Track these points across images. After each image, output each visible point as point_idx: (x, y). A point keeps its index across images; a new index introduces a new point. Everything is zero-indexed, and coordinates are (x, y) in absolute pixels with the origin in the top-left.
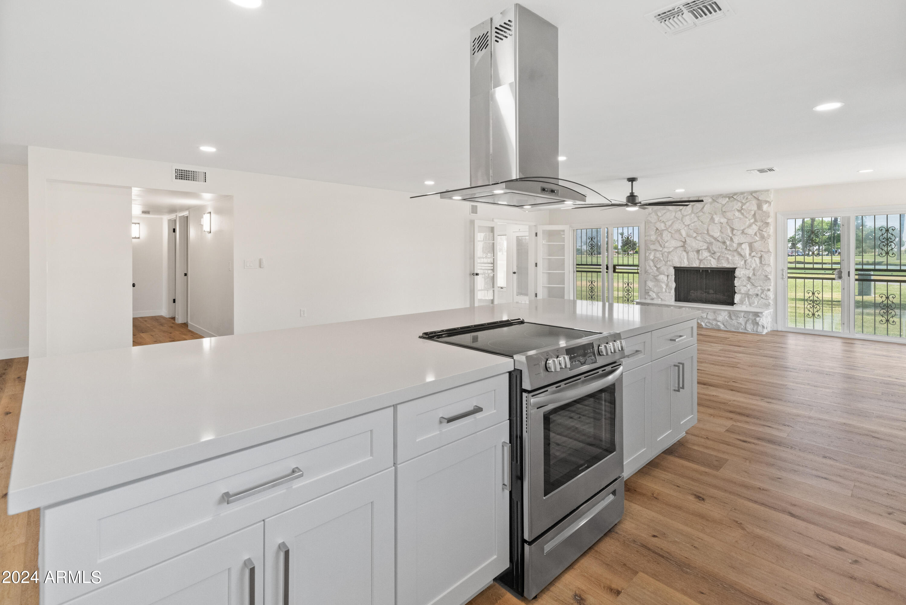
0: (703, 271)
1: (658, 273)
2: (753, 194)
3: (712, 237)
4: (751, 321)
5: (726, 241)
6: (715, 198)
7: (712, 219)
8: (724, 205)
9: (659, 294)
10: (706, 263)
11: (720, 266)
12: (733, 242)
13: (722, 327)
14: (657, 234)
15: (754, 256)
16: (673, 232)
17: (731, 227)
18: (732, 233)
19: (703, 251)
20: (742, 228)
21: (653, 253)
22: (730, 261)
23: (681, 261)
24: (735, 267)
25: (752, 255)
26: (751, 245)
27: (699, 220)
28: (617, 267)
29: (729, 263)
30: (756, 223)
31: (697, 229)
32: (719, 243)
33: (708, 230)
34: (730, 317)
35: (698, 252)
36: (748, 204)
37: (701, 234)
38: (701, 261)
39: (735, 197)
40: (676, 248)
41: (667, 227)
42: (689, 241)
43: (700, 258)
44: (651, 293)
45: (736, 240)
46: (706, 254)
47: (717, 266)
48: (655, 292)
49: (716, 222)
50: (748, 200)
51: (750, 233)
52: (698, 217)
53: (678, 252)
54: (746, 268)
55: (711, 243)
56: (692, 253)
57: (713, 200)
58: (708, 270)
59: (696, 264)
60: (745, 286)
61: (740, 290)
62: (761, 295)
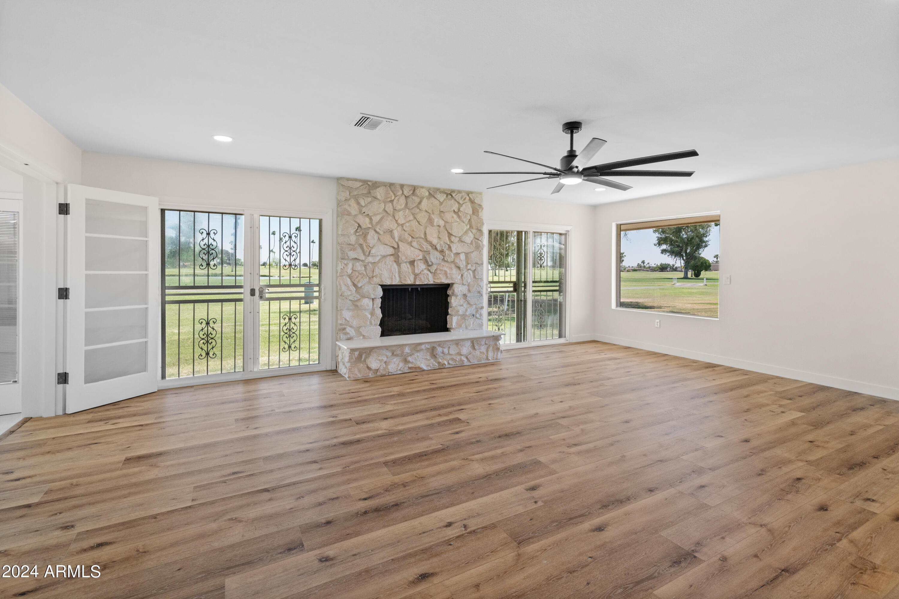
1: (359, 297)
2: (470, 195)
3: (431, 244)
5: (445, 250)
6: (432, 193)
7: (430, 221)
8: (441, 203)
9: (361, 330)
10: (423, 279)
11: (438, 281)
12: (451, 251)
14: (357, 234)
15: (469, 269)
16: (381, 233)
17: (449, 233)
18: (450, 239)
19: (419, 262)
20: (460, 235)
21: (350, 265)
22: (448, 275)
23: (392, 276)
24: (453, 282)
25: (468, 268)
26: (467, 254)
27: (415, 218)
29: (447, 277)
30: (472, 230)
31: (413, 231)
32: (436, 253)
33: (425, 234)
35: (412, 263)
36: (464, 205)
37: (417, 238)
38: (416, 275)
39: (454, 195)
40: (384, 257)
41: (374, 223)
42: (403, 248)
43: (417, 271)
44: (348, 329)
45: (454, 248)
46: (421, 266)
47: (434, 282)
48: (355, 326)
49: (435, 224)
50: (465, 201)
51: (467, 242)
52: (413, 214)
53: (387, 263)
54: (463, 284)
55: (428, 252)
56: (405, 264)
57: (430, 194)
58: (418, 288)
59: (411, 281)
60: (462, 305)
61: (458, 311)
62: (476, 315)
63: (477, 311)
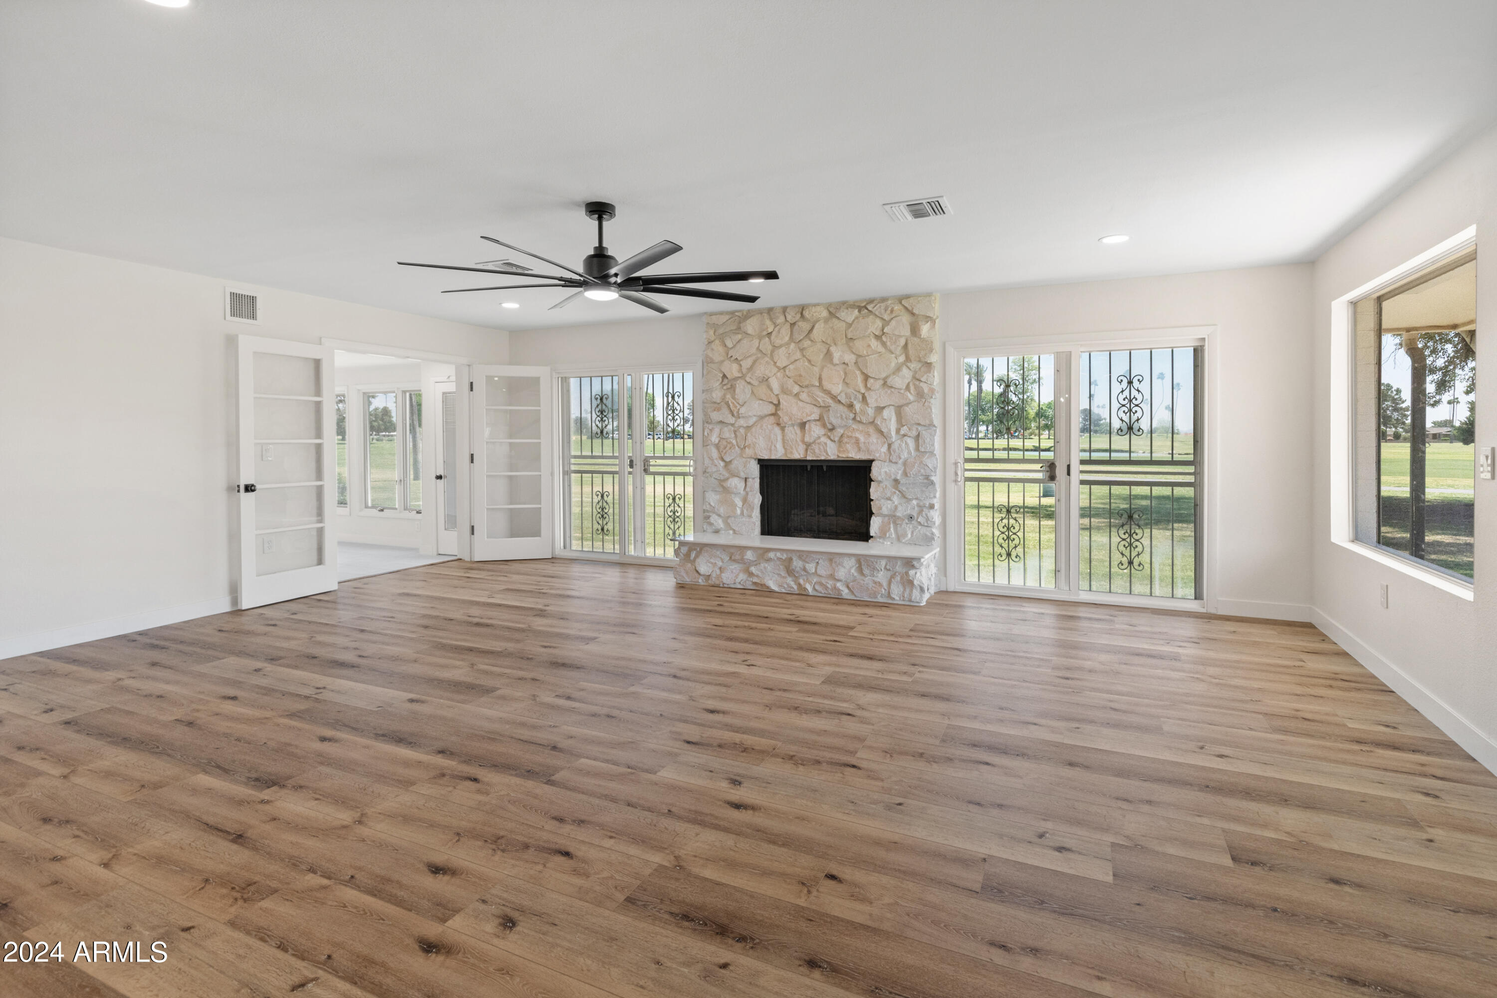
0: (812, 466)
1: (726, 475)
2: (903, 302)
3: (828, 393)
4: (898, 578)
5: (855, 402)
6: (833, 311)
7: (830, 356)
8: (850, 325)
9: (729, 523)
10: (817, 451)
11: (844, 456)
12: (867, 404)
13: (846, 594)
14: (725, 388)
15: (904, 435)
16: (755, 383)
17: (863, 373)
18: (866, 386)
19: (813, 425)
20: (884, 375)
21: (717, 430)
22: (862, 445)
23: (771, 447)
24: (871, 458)
25: (902, 432)
26: (899, 410)
27: (804, 356)
28: (652, 462)
29: (859, 449)
30: (909, 364)
31: (800, 376)
32: (841, 407)
33: (820, 379)
34: (860, 570)
35: (803, 425)
36: (893, 323)
37: (807, 386)
38: (808, 446)
39: (870, 307)
40: (762, 418)
41: (744, 371)
42: (785, 403)
43: (807, 439)
45: (872, 400)
46: (816, 431)
47: (838, 456)
48: (722, 515)
49: (836, 361)
50: (894, 315)
51: (897, 385)
52: (802, 350)
53: (764, 427)
54: (890, 461)
55: (827, 408)
56: (791, 428)
57: (830, 313)
58: (822, 466)
59: (799, 454)
60: (889, 499)
61: (880, 508)
62: (918, 518)
63: (920, 512)
